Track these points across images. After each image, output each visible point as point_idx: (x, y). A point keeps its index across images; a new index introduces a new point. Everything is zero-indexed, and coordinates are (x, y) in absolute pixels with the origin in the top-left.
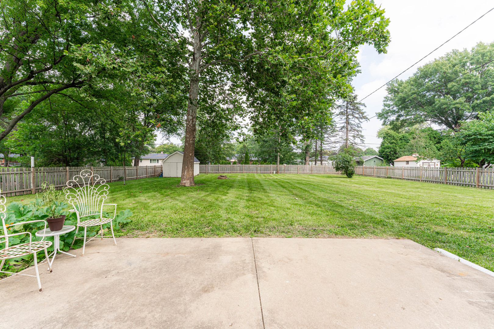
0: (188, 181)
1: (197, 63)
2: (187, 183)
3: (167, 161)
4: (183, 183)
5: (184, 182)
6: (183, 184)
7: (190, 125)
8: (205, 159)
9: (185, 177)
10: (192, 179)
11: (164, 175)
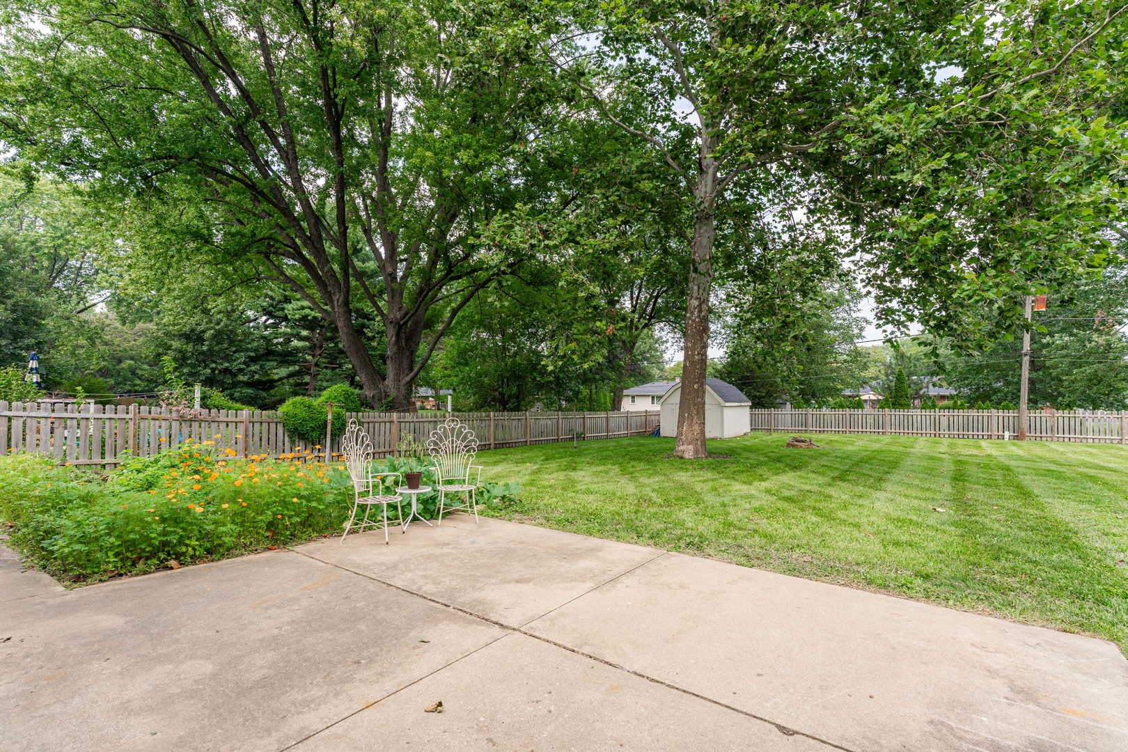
0: (691, 447)
1: (710, 177)
2: (688, 451)
3: (668, 402)
4: (678, 451)
5: (682, 448)
6: (679, 454)
7: (693, 321)
8: (769, 394)
9: (683, 438)
10: (699, 443)
11: (663, 433)
